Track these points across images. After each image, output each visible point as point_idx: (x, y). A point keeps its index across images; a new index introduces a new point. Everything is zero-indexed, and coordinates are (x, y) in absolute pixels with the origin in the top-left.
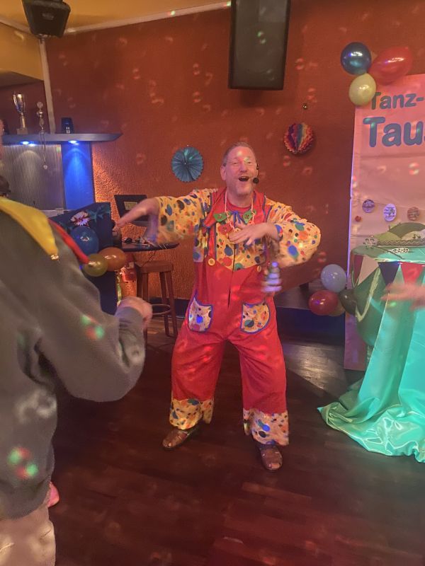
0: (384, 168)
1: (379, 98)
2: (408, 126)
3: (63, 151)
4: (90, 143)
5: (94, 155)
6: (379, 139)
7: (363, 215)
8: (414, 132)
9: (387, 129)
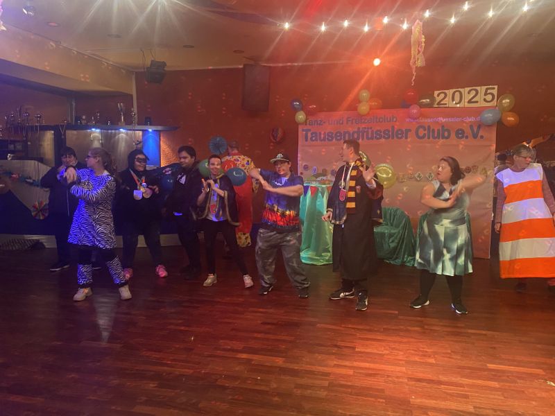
0: (311, 151)
1: (308, 121)
2: (320, 134)
3: (143, 135)
4: (159, 131)
5: (161, 138)
6: (309, 139)
7: (304, 172)
8: (322, 136)
9: (312, 134)
